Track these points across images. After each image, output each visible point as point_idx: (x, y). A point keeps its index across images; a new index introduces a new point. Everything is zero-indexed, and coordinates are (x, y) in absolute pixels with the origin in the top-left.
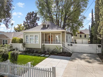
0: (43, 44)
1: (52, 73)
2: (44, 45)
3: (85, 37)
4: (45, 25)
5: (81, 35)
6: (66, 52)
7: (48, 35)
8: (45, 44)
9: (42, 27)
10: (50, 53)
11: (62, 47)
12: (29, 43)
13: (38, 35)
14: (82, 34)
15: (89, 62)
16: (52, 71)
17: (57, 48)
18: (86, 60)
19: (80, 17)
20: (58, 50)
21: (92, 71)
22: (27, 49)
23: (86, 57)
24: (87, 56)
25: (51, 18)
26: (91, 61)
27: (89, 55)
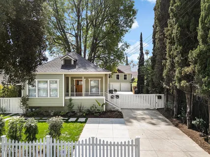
0: (68, 98)
1: (134, 147)
2: (71, 100)
3: (125, 78)
4: (70, 60)
5: (118, 76)
6: (113, 110)
7: (75, 80)
8: (73, 98)
9: (63, 63)
10: (84, 114)
11: (105, 101)
12: (37, 97)
13: (58, 80)
14: (119, 74)
15: (153, 124)
16: (134, 144)
17: (97, 104)
18: (147, 121)
19: (120, 45)
20: (99, 108)
21: (167, 137)
22: (32, 110)
23: (145, 116)
24: (145, 114)
25: (66, 41)
26: (154, 121)
27: (145, 112)
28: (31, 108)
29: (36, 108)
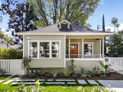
2: (72, 61)
4: (67, 25)
11: (104, 62)
13: (60, 41)
28: (32, 69)
29: (37, 69)
